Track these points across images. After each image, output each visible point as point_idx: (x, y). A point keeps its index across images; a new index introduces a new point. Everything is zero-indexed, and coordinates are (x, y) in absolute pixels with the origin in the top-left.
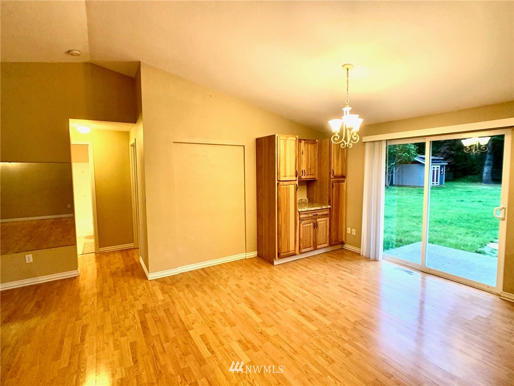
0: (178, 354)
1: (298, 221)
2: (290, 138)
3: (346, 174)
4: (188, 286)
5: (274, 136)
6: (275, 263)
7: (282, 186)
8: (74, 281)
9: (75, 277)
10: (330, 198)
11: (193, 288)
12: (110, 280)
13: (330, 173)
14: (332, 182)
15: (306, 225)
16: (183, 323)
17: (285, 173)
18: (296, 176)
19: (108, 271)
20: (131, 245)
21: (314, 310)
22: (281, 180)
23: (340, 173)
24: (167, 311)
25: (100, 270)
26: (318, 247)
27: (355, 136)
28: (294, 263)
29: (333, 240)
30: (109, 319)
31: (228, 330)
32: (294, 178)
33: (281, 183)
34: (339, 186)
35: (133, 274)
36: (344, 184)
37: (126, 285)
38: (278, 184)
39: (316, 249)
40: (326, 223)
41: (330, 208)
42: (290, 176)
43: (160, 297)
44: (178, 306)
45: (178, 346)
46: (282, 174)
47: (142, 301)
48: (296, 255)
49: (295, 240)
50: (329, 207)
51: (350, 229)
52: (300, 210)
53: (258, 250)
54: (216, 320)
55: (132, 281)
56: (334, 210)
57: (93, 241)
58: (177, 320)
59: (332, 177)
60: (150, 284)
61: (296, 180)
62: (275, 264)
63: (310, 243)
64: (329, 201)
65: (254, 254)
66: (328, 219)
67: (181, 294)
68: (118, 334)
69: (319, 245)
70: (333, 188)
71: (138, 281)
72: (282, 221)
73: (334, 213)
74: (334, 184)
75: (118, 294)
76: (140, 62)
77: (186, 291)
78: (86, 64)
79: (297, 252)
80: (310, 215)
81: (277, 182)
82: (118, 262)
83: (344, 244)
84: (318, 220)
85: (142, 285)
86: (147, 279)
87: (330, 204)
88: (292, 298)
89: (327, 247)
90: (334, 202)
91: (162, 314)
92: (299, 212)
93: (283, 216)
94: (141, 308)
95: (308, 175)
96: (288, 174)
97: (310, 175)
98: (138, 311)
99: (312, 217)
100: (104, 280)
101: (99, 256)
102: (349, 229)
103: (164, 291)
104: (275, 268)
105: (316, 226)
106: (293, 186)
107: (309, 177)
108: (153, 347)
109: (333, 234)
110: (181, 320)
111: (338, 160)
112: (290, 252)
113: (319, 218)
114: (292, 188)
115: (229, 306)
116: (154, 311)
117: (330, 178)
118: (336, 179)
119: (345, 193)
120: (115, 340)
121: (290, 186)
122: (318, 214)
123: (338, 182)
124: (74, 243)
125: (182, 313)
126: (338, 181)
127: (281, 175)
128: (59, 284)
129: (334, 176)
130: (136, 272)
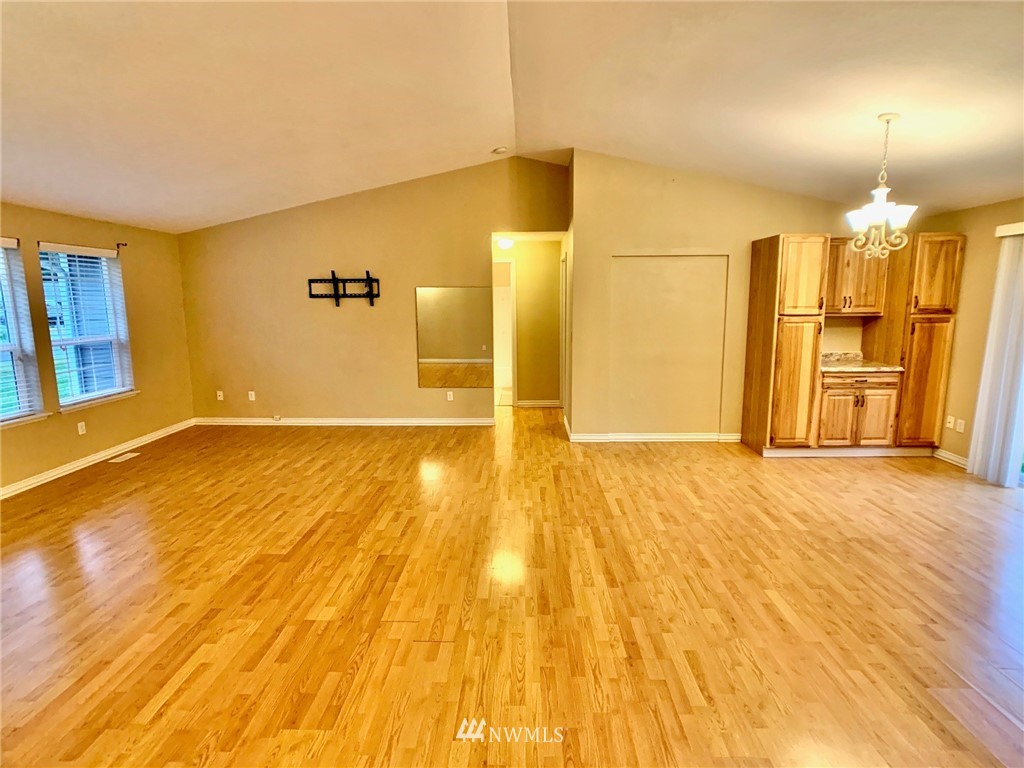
0: (586, 505)
1: (819, 389)
2: (813, 239)
3: (956, 306)
4: (617, 456)
5: (777, 237)
6: (766, 453)
7: (788, 325)
8: (490, 429)
9: (491, 427)
10: (903, 353)
11: (624, 460)
12: (527, 435)
13: (908, 304)
14: (911, 322)
15: (837, 398)
16: (600, 486)
17: (796, 300)
18: (821, 307)
19: (526, 426)
20: (555, 403)
21: (791, 513)
22: (785, 313)
23: (936, 302)
24: (585, 473)
25: (517, 424)
26: (863, 442)
27: (896, 238)
28: (804, 461)
29: (905, 435)
30: (522, 466)
31: (652, 502)
32: (816, 311)
33: (786, 318)
34: (932, 328)
35: (553, 433)
36: (950, 325)
37: (543, 442)
38: (779, 320)
39: (856, 445)
40: (889, 400)
41: (902, 373)
42: (806, 307)
43: (580, 458)
44: (599, 471)
45: (588, 500)
46: (789, 302)
47: (560, 458)
48: (808, 447)
49: (810, 422)
50: (901, 369)
51: (953, 418)
52: (824, 369)
53: (743, 431)
54: (641, 492)
55: (551, 440)
56: (911, 377)
57: (511, 393)
58: (594, 482)
59: (913, 310)
60: (571, 446)
61: (819, 315)
62: (765, 455)
63: (843, 431)
64: (902, 359)
65: (736, 437)
66: (894, 393)
67: (607, 462)
68: (529, 479)
69: (865, 439)
70: (912, 333)
71: (558, 440)
72: (783, 385)
73: (911, 383)
74: (917, 325)
75: (533, 448)
76: (572, 150)
77: (614, 460)
78: (512, 158)
79: (812, 442)
80: (848, 381)
81: (777, 317)
82: (538, 418)
83: (937, 448)
84: (867, 392)
85: (562, 445)
86: (569, 440)
87: (902, 365)
88: (765, 495)
89: (888, 447)
90: (914, 361)
91: (578, 473)
92: (823, 373)
93: (786, 377)
94: (556, 464)
95: (859, 306)
96: (802, 302)
97: (865, 306)
98: (553, 466)
99: (852, 385)
100: (520, 434)
101: (517, 409)
102: (950, 419)
103: (585, 454)
104: (763, 462)
105: (860, 402)
106: (813, 325)
107: (862, 310)
108: (562, 495)
109: (907, 424)
110: (598, 483)
111: (932, 276)
112: (796, 440)
113: (869, 388)
114: (809, 329)
115: (664, 484)
116: (569, 469)
117: (907, 314)
118: (923, 316)
119: (948, 344)
120: (526, 482)
121: (805, 325)
122: (869, 380)
123: (930, 321)
124: (492, 387)
125: (601, 478)
126: (930, 319)
127: (786, 306)
128: (475, 429)
129: (919, 310)
130: (558, 431)
